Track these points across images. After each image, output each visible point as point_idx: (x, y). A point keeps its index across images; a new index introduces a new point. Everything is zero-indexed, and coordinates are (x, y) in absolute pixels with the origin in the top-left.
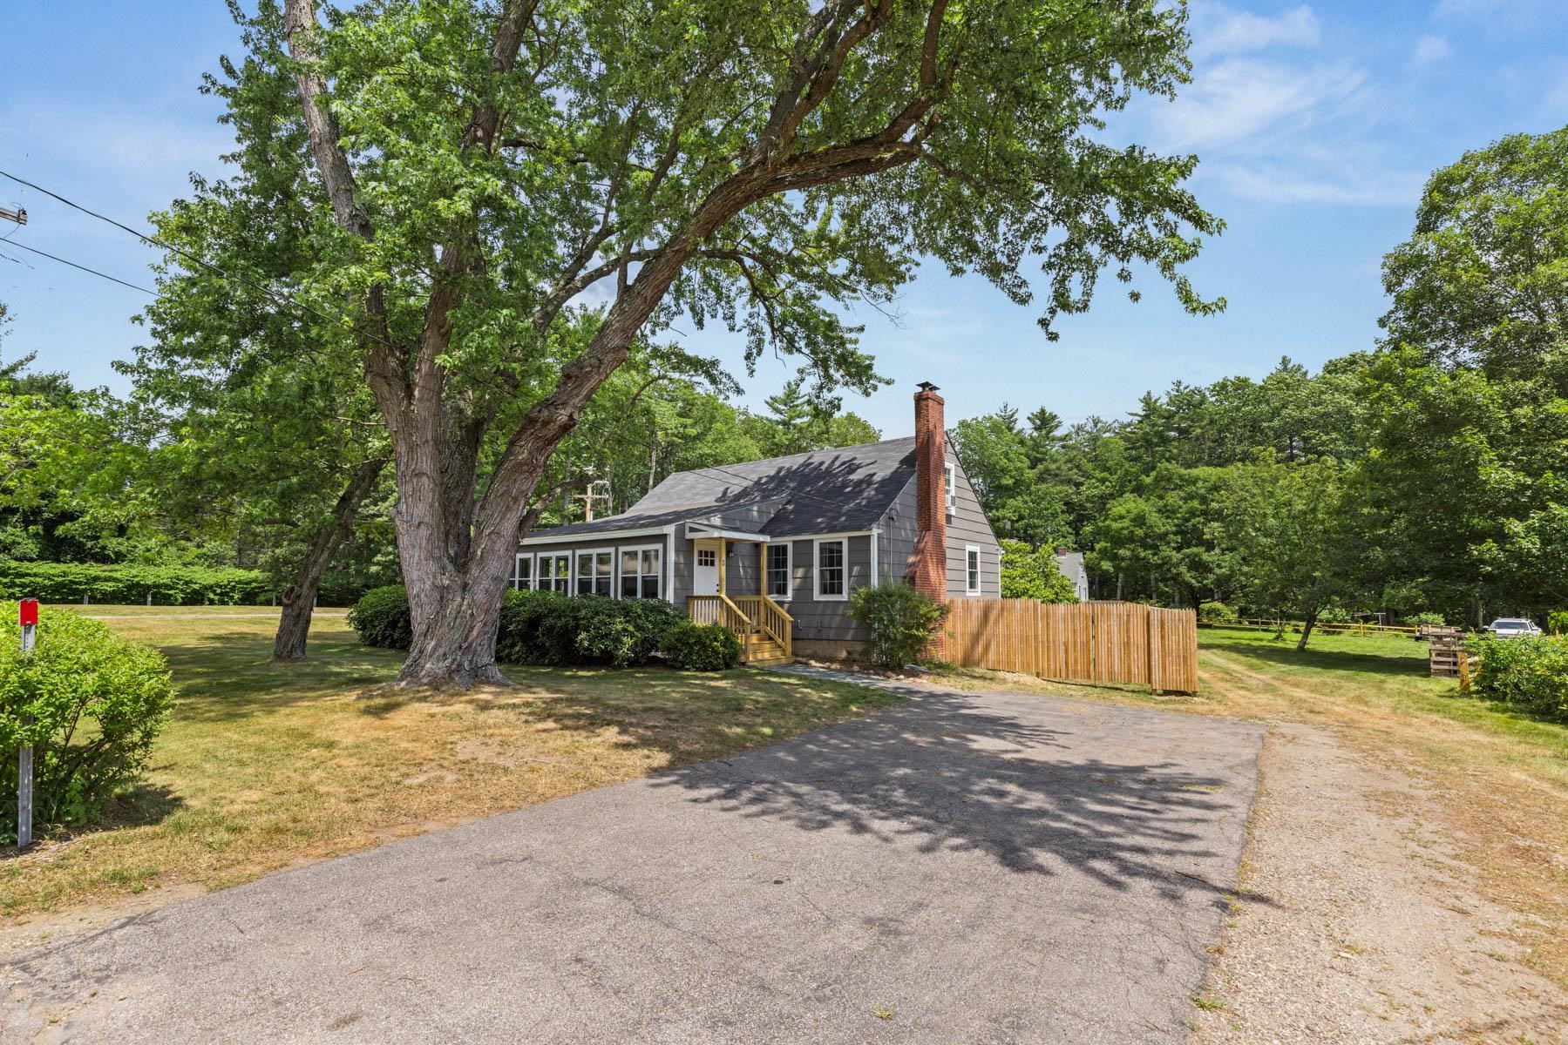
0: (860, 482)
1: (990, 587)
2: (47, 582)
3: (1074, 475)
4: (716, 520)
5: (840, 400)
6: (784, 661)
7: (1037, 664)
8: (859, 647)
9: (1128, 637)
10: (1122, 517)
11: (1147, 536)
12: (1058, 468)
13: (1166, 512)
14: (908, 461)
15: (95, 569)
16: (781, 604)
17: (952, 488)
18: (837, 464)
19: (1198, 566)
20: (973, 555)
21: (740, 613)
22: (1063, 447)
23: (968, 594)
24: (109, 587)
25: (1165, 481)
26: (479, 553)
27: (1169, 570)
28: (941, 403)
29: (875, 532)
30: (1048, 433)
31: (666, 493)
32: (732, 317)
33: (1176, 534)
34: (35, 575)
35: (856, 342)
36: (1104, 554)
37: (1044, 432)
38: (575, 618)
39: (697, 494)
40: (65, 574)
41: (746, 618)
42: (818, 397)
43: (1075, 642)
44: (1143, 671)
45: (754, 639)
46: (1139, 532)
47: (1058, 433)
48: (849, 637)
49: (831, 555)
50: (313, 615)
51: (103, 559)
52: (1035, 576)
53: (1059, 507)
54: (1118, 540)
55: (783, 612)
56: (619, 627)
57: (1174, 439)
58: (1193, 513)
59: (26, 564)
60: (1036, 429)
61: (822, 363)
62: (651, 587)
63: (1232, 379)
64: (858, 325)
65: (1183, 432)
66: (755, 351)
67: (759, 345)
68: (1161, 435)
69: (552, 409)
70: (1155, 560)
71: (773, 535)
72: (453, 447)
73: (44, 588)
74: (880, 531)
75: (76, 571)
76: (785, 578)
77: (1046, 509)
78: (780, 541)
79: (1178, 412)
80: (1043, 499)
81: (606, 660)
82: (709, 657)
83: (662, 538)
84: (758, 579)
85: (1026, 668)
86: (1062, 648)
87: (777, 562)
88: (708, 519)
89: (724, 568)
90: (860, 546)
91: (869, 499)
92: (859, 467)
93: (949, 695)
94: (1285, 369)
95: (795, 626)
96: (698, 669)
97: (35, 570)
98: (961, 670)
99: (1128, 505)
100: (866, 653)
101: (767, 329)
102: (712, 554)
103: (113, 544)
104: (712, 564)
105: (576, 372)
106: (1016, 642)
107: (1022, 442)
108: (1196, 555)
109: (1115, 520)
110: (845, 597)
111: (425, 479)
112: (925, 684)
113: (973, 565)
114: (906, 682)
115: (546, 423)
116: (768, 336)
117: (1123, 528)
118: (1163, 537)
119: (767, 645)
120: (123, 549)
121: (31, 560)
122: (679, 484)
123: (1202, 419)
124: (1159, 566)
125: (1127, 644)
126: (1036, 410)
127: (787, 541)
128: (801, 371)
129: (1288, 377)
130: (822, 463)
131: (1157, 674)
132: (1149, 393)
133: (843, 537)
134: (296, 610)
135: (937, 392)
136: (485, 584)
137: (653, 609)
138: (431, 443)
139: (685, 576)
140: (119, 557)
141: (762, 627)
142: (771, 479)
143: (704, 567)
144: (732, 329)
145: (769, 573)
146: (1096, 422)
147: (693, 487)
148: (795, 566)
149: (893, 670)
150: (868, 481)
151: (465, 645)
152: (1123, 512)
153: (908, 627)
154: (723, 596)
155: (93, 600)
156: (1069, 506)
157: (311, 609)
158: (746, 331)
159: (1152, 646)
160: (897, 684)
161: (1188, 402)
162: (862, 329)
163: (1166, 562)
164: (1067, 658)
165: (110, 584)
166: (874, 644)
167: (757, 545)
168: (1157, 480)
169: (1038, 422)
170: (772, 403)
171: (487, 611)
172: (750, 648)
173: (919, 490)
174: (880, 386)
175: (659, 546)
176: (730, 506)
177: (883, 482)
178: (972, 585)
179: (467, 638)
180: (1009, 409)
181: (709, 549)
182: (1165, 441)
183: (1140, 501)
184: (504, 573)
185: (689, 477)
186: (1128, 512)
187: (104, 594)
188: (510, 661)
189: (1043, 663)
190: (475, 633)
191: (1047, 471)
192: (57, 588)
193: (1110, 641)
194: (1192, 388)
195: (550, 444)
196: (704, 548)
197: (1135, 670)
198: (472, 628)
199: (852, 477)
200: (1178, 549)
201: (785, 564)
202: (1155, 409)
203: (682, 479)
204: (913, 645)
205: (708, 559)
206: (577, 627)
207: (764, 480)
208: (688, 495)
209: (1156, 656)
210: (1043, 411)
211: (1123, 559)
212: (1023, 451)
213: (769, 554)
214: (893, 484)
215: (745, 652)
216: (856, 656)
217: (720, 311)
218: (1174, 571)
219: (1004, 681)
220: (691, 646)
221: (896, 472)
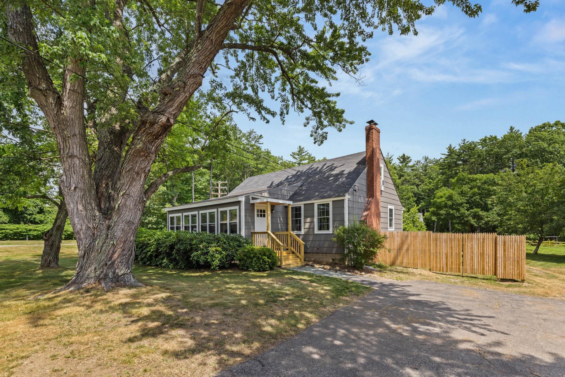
0: (337, 175)
1: (398, 226)
2: (11, 232)
3: (417, 181)
4: (266, 194)
5: (327, 133)
6: (300, 265)
7: (430, 265)
8: (338, 257)
9: (483, 250)
10: (441, 197)
11: (453, 204)
12: (410, 179)
13: (462, 193)
14: (362, 163)
15: (31, 227)
16: (298, 235)
17: (382, 177)
18: (325, 167)
19: (476, 217)
20: (391, 210)
21: (278, 241)
22: (412, 170)
23: (389, 230)
24: (35, 233)
25: (461, 181)
26: (117, 207)
27: (463, 219)
28: (378, 132)
29: (347, 197)
30: (406, 164)
31: (245, 186)
32: (273, 91)
33: (466, 203)
34: (7, 229)
35: (335, 103)
36: (434, 213)
37: (404, 164)
38: (191, 244)
39: (259, 185)
40: (18, 229)
41: (281, 243)
42: (316, 133)
43: (452, 253)
44: (492, 268)
45: (284, 253)
46: (450, 203)
47: (410, 164)
48: (334, 252)
49: (323, 211)
50: (61, 244)
51: (34, 222)
52: (409, 222)
53: (411, 194)
54: (439, 207)
55: (300, 240)
56: (214, 249)
57: (460, 165)
58: (474, 194)
59: (4, 225)
60: (401, 163)
61: (317, 115)
62: (233, 229)
63: (489, 136)
64: (337, 92)
65: (465, 161)
66: (285, 112)
67: (287, 107)
68: (455, 163)
69: (156, 115)
70: (457, 214)
71: (294, 201)
72: (106, 145)
73: (10, 234)
74: (349, 197)
75: (22, 227)
76: (300, 223)
77: (406, 195)
78: (297, 204)
79: (463, 153)
80: (404, 191)
81: (207, 266)
82: (261, 264)
83: (238, 203)
84: (287, 224)
85: (423, 266)
86: (444, 256)
87: (296, 214)
88: (261, 194)
89: (270, 218)
90: (339, 205)
91: (343, 183)
92: (336, 167)
93: (392, 285)
94: (512, 132)
95: (305, 247)
96: (255, 271)
97: (7, 227)
98: (390, 268)
99: (443, 193)
100: (343, 260)
101: (290, 97)
102: (264, 211)
103: (38, 217)
104: (264, 216)
105: (170, 91)
106: (418, 253)
107: (395, 168)
108: (476, 212)
109: (439, 198)
110: (330, 231)
111: (76, 159)
112: (376, 277)
113: (391, 215)
114: (366, 277)
115: (152, 124)
116: (291, 102)
117: (442, 202)
118: (461, 204)
119: (291, 257)
120: (42, 219)
121: (5, 223)
122: (251, 182)
123: (474, 155)
124: (458, 217)
125: (482, 254)
126: (401, 155)
127: (301, 204)
128: (307, 119)
129: (513, 135)
130: (318, 168)
131: (500, 271)
132: (450, 145)
133: (330, 201)
134: (51, 243)
135: (377, 126)
136: (121, 225)
137: (233, 239)
138: (78, 136)
139: (250, 224)
140: (41, 222)
141: (289, 247)
142: (293, 176)
143: (260, 218)
144: (273, 97)
145: (292, 220)
146: (426, 159)
147: (257, 182)
148: (306, 217)
149: (358, 269)
150: (341, 173)
151: (109, 263)
152: (442, 195)
153: (367, 247)
154: (270, 232)
155: (30, 239)
156: (415, 194)
157: (60, 242)
158: (280, 99)
159: (498, 255)
160: (362, 278)
161: (469, 148)
162: (338, 95)
163: (463, 215)
164: (447, 261)
165: (35, 232)
166: (347, 255)
167: (286, 207)
168: (457, 180)
169: (402, 160)
170: (293, 155)
171: (125, 242)
172: (283, 258)
173: (368, 177)
174: (348, 125)
175: (237, 207)
176: (273, 189)
177: (350, 173)
178: (391, 225)
179: (111, 258)
180: (390, 154)
181: (263, 209)
182: (457, 165)
183: (449, 189)
184: (134, 219)
185: (255, 178)
186: (444, 194)
187: (34, 236)
188: (161, 266)
189: (433, 264)
190: (116, 256)
191: (406, 179)
192: (15, 234)
193: (472, 252)
194: (470, 141)
195: (157, 138)
196: (260, 208)
197: (486, 268)
198: (114, 253)
199: (333, 173)
200: (468, 210)
201: (300, 215)
202: (454, 151)
203: (252, 180)
204: (369, 255)
205: (262, 214)
206: (192, 249)
207: (290, 177)
208: (255, 186)
209: (500, 261)
210: (404, 155)
211: (442, 215)
212: (395, 172)
213: (292, 211)
214: (354, 175)
215: (281, 260)
216: (337, 262)
217: (266, 87)
218: (466, 219)
219: (413, 274)
220: (252, 258)
221: (356, 168)
